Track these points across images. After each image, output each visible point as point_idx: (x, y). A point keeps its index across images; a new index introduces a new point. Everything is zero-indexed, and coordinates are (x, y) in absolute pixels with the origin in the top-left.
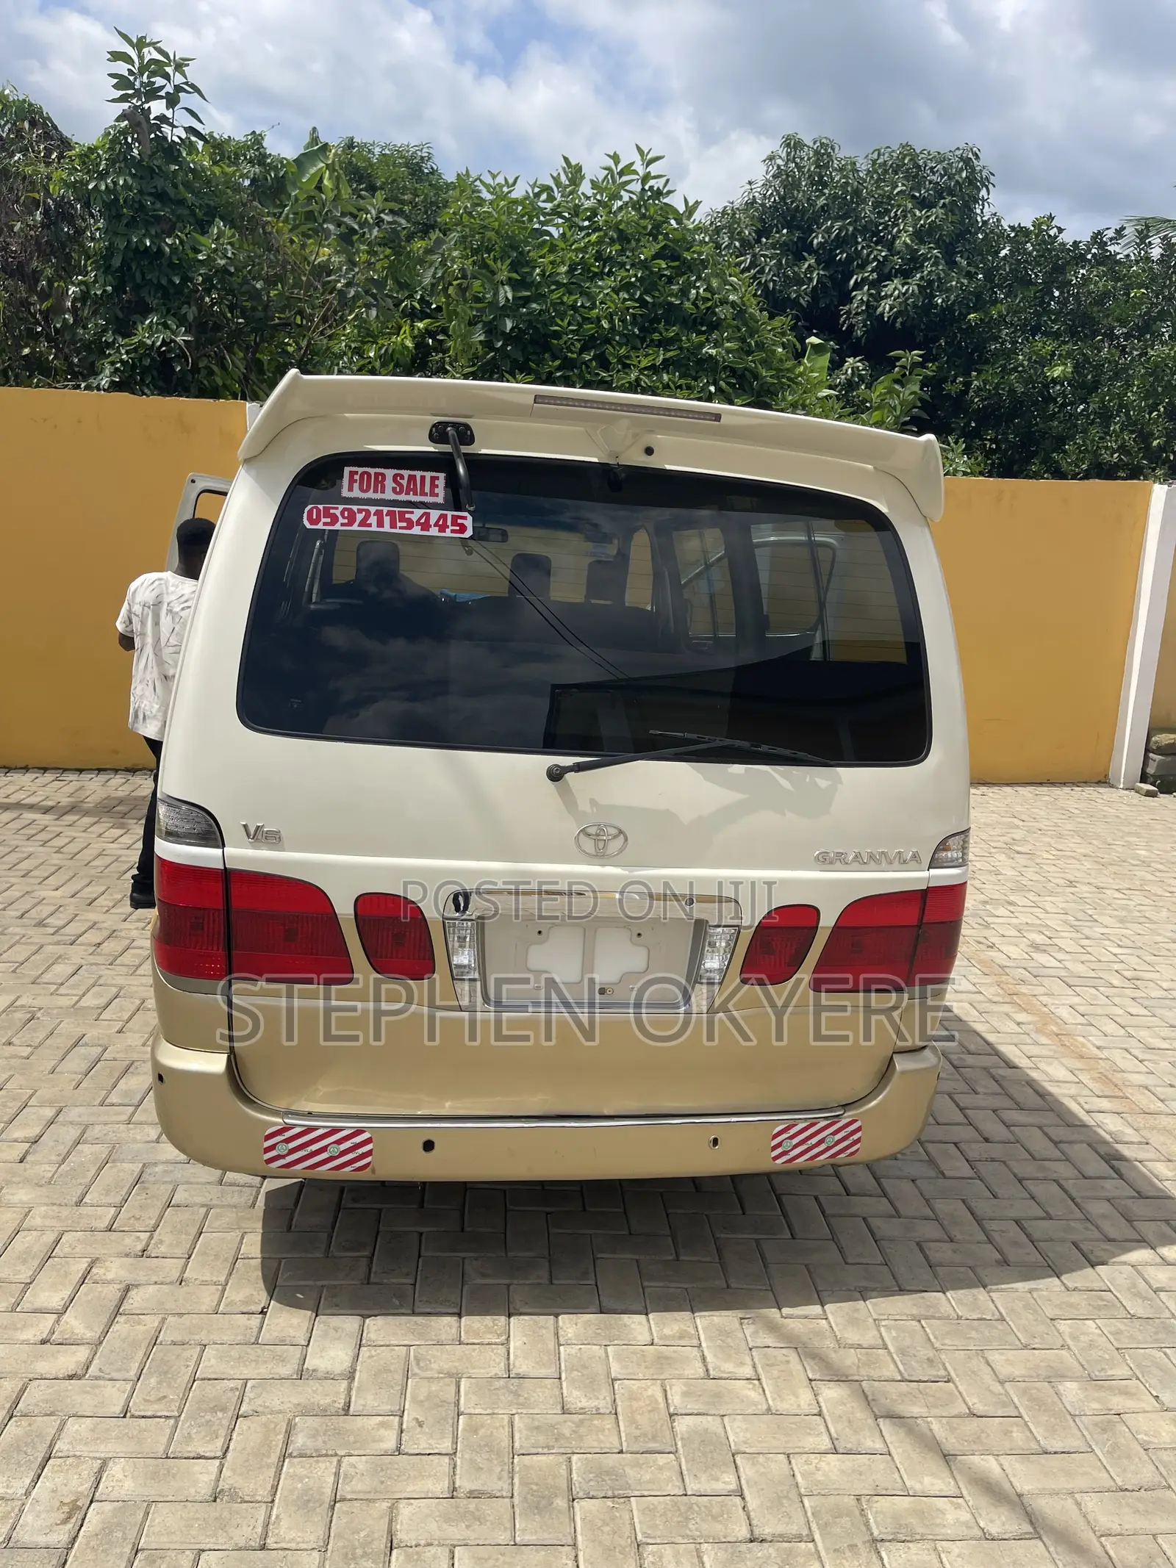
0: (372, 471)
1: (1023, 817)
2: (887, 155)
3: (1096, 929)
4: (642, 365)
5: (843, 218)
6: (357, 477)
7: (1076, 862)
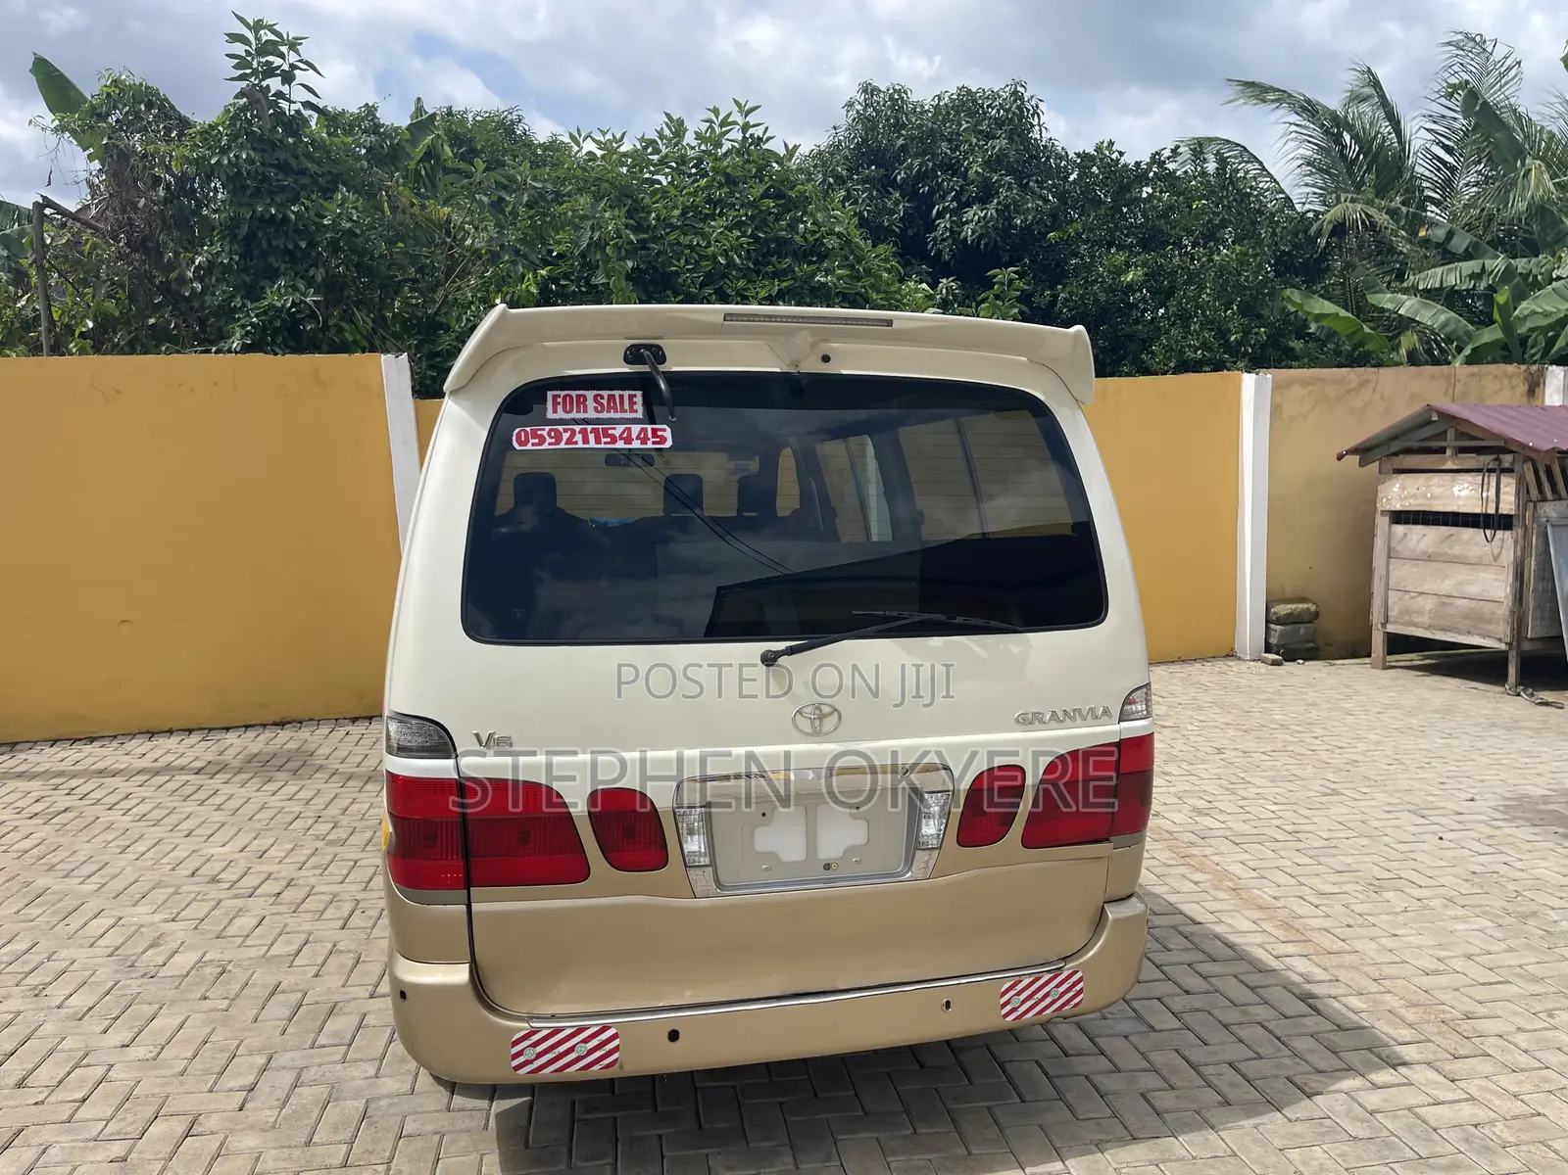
0: (574, 393)
1: (1164, 694)
2: (946, 99)
3: (1249, 790)
4: (760, 296)
5: (924, 153)
6: (560, 400)
7: (1218, 730)
